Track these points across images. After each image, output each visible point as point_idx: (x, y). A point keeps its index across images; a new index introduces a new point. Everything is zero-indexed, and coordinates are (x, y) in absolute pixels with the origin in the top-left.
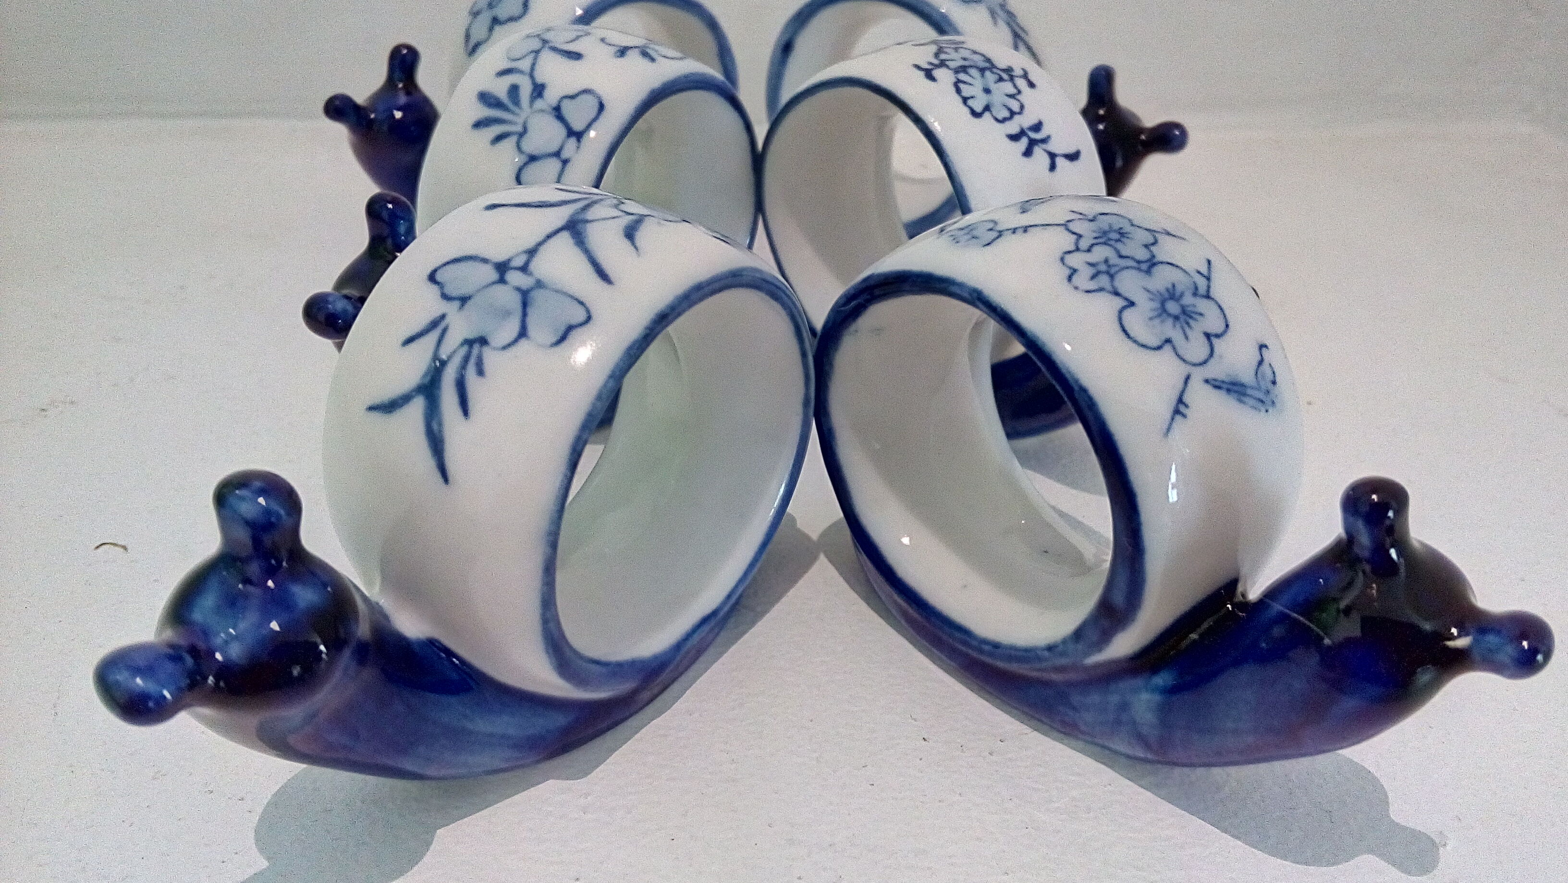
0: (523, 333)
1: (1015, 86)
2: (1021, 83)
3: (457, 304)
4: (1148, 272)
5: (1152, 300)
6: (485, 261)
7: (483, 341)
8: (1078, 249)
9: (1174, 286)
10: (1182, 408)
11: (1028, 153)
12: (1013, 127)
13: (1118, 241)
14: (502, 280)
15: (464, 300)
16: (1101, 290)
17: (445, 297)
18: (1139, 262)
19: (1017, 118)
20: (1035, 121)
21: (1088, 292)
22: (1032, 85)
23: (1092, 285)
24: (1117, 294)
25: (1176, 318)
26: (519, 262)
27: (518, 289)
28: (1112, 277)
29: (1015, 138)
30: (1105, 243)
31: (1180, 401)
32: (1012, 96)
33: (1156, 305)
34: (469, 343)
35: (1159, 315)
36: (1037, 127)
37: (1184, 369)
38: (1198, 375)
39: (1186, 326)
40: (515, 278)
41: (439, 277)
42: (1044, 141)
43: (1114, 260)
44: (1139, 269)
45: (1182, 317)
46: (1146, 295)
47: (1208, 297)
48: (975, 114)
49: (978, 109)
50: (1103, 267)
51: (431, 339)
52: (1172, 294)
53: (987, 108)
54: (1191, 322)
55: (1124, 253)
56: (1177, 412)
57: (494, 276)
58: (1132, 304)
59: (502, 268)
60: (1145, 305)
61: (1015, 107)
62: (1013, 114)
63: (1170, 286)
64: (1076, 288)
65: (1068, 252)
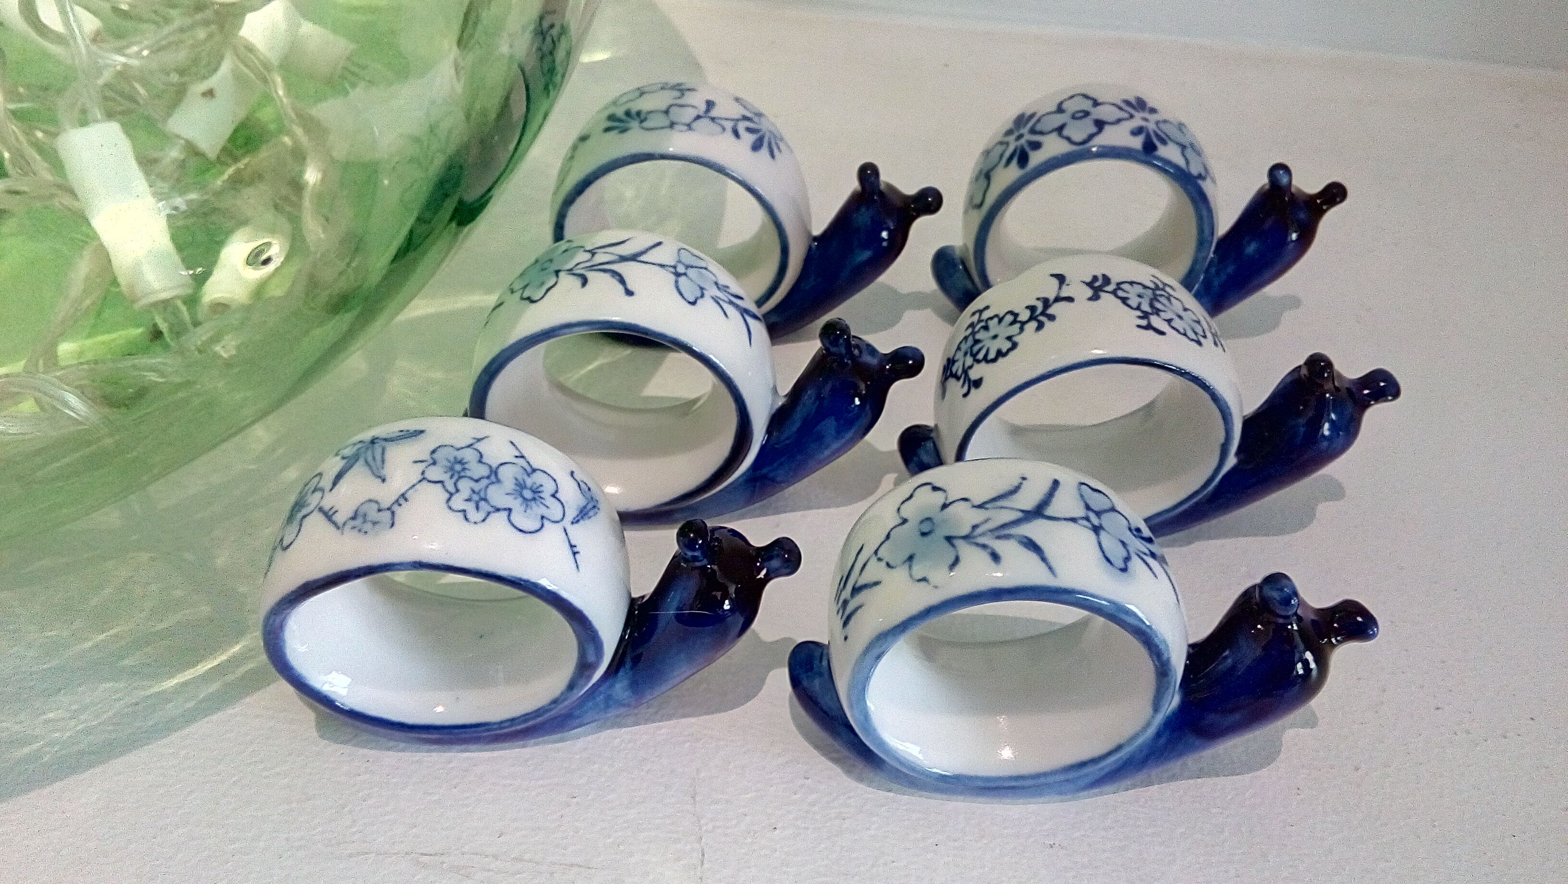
4: (498, 481)
5: (515, 499)
8: (451, 495)
9: (516, 479)
10: (575, 550)
13: (464, 469)
16: (489, 513)
18: (488, 477)
21: (483, 520)
23: (481, 516)
24: (498, 510)
25: (534, 499)
28: (485, 500)
30: (460, 477)
31: (572, 546)
33: (520, 500)
35: (527, 506)
37: (559, 527)
38: (567, 522)
39: (543, 501)
43: (477, 487)
44: (493, 483)
45: (536, 496)
46: (510, 498)
47: (534, 470)
50: (476, 497)
52: (521, 486)
54: (542, 495)
55: (476, 477)
56: (575, 553)
58: (510, 510)
60: (516, 504)
63: (514, 480)
64: (476, 523)
65: (449, 500)
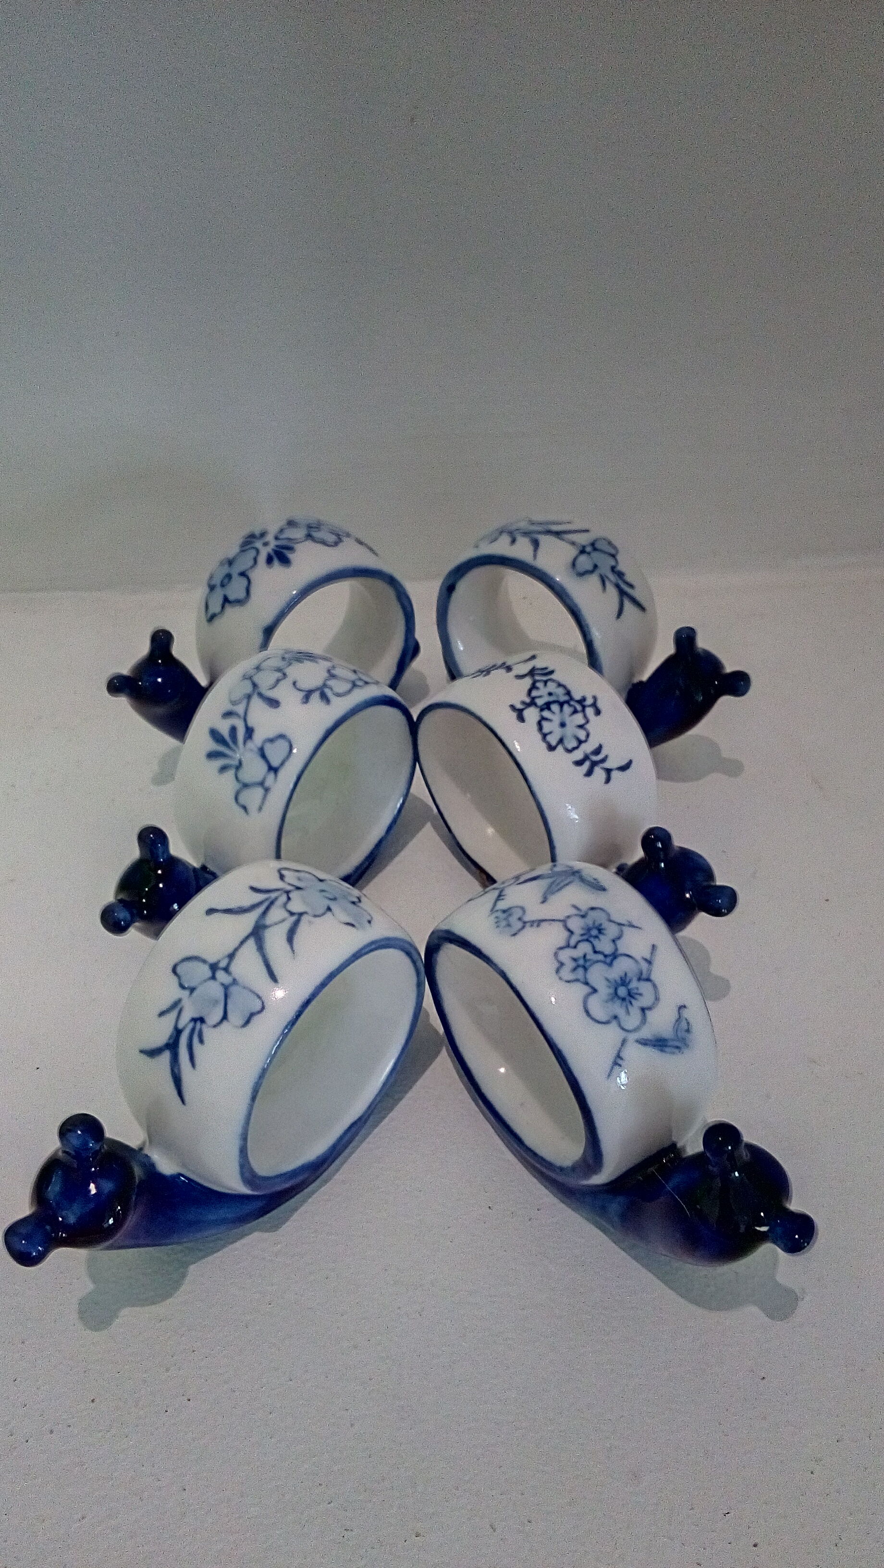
0: (225, 1017)
1: (585, 716)
2: (590, 711)
3: (187, 993)
4: (610, 964)
5: (610, 987)
6: (204, 961)
7: (202, 1020)
8: (568, 946)
9: (626, 974)
10: (619, 1061)
11: (589, 773)
12: (578, 755)
13: (596, 937)
14: (213, 977)
15: (192, 990)
16: (577, 980)
17: (182, 987)
18: (606, 956)
19: (583, 746)
20: (596, 745)
21: (569, 982)
22: (598, 712)
23: (571, 977)
24: (586, 983)
25: (624, 999)
26: (223, 964)
27: (223, 984)
28: (585, 969)
29: (579, 763)
30: (587, 940)
31: (619, 1056)
32: (581, 727)
33: (612, 991)
34: (194, 1020)
35: (612, 998)
36: (598, 751)
37: (623, 1034)
38: (632, 1037)
39: (629, 1004)
40: (221, 975)
41: (179, 970)
42: (603, 761)
43: (591, 956)
44: (605, 962)
45: (628, 998)
46: (605, 983)
47: (648, 980)
48: (551, 748)
49: (554, 742)
50: (581, 962)
51: (173, 1014)
52: (624, 981)
53: (561, 741)
54: (633, 1001)
55: (597, 949)
56: (615, 1063)
57: (209, 973)
58: (595, 991)
59: (214, 967)
60: (604, 990)
61: (582, 735)
62: (580, 742)
63: (623, 975)
64: (560, 979)
65: (561, 948)
